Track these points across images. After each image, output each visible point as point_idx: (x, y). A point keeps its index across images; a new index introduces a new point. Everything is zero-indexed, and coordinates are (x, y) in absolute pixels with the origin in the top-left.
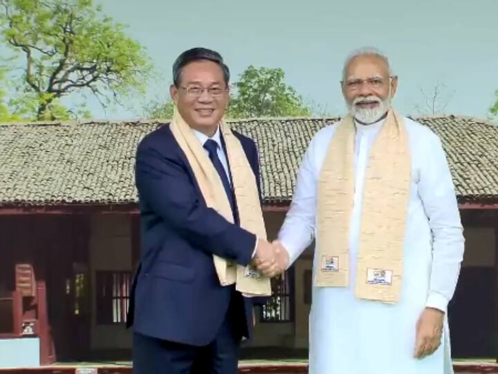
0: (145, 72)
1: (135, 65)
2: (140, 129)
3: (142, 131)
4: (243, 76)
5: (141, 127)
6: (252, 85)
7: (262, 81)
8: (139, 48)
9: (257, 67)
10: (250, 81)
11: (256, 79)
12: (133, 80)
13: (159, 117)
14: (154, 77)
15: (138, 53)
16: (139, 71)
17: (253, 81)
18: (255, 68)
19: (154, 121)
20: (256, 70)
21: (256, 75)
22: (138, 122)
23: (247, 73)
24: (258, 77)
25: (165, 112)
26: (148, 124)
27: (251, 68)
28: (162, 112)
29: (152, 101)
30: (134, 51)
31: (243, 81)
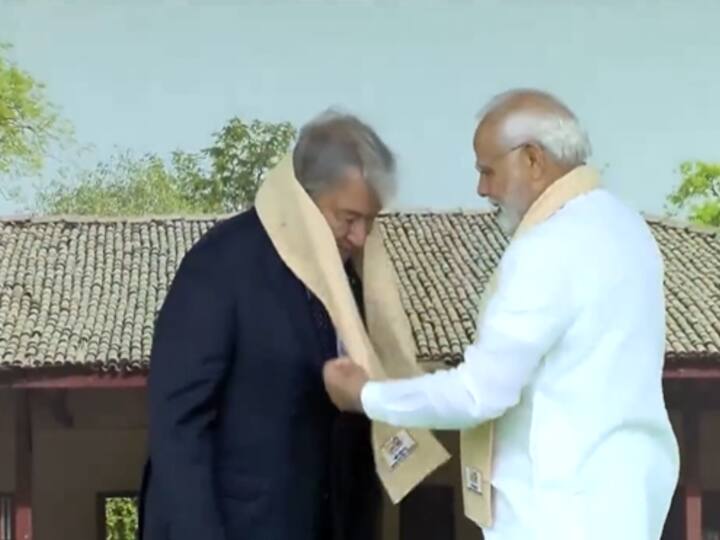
0: (41, 130)
1: (23, 116)
2: (33, 234)
3: (35, 238)
4: (221, 137)
5: (33, 229)
6: (239, 152)
7: (255, 146)
8: (30, 86)
9: (247, 121)
10: (233, 146)
11: (246, 142)
12: (20, 144)
13: (67, 212)
14: (57, 139)
15: (27, 95)
16: (29, 128)
17: (240, 145)
18: (243, 123)
19: (57, 219)
20: (244, 126)
21: (246, 134)
22: (28, 221)
23: (228, 130)
24: (249, 137)
25: (77, 201)
26: (46, 224)
27: (236, 123)
28: (74, 201)
29: (53, 183)
30: (20, 91)
31: (221, 145)
